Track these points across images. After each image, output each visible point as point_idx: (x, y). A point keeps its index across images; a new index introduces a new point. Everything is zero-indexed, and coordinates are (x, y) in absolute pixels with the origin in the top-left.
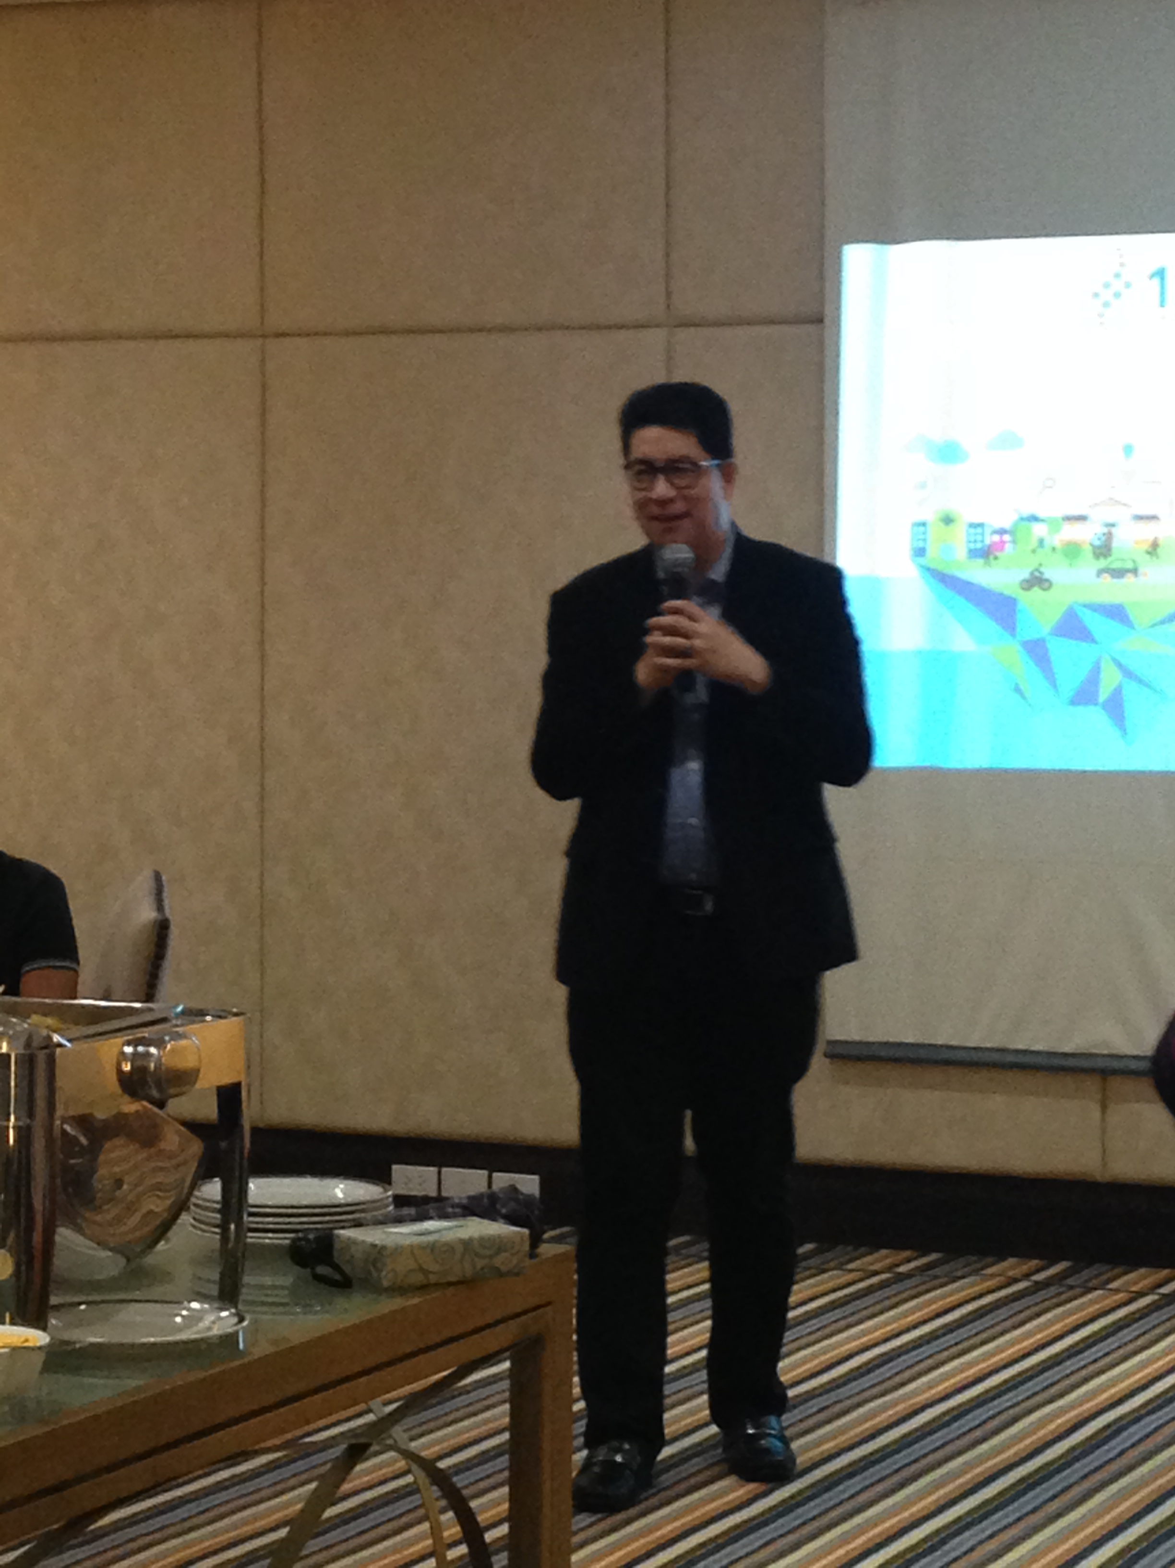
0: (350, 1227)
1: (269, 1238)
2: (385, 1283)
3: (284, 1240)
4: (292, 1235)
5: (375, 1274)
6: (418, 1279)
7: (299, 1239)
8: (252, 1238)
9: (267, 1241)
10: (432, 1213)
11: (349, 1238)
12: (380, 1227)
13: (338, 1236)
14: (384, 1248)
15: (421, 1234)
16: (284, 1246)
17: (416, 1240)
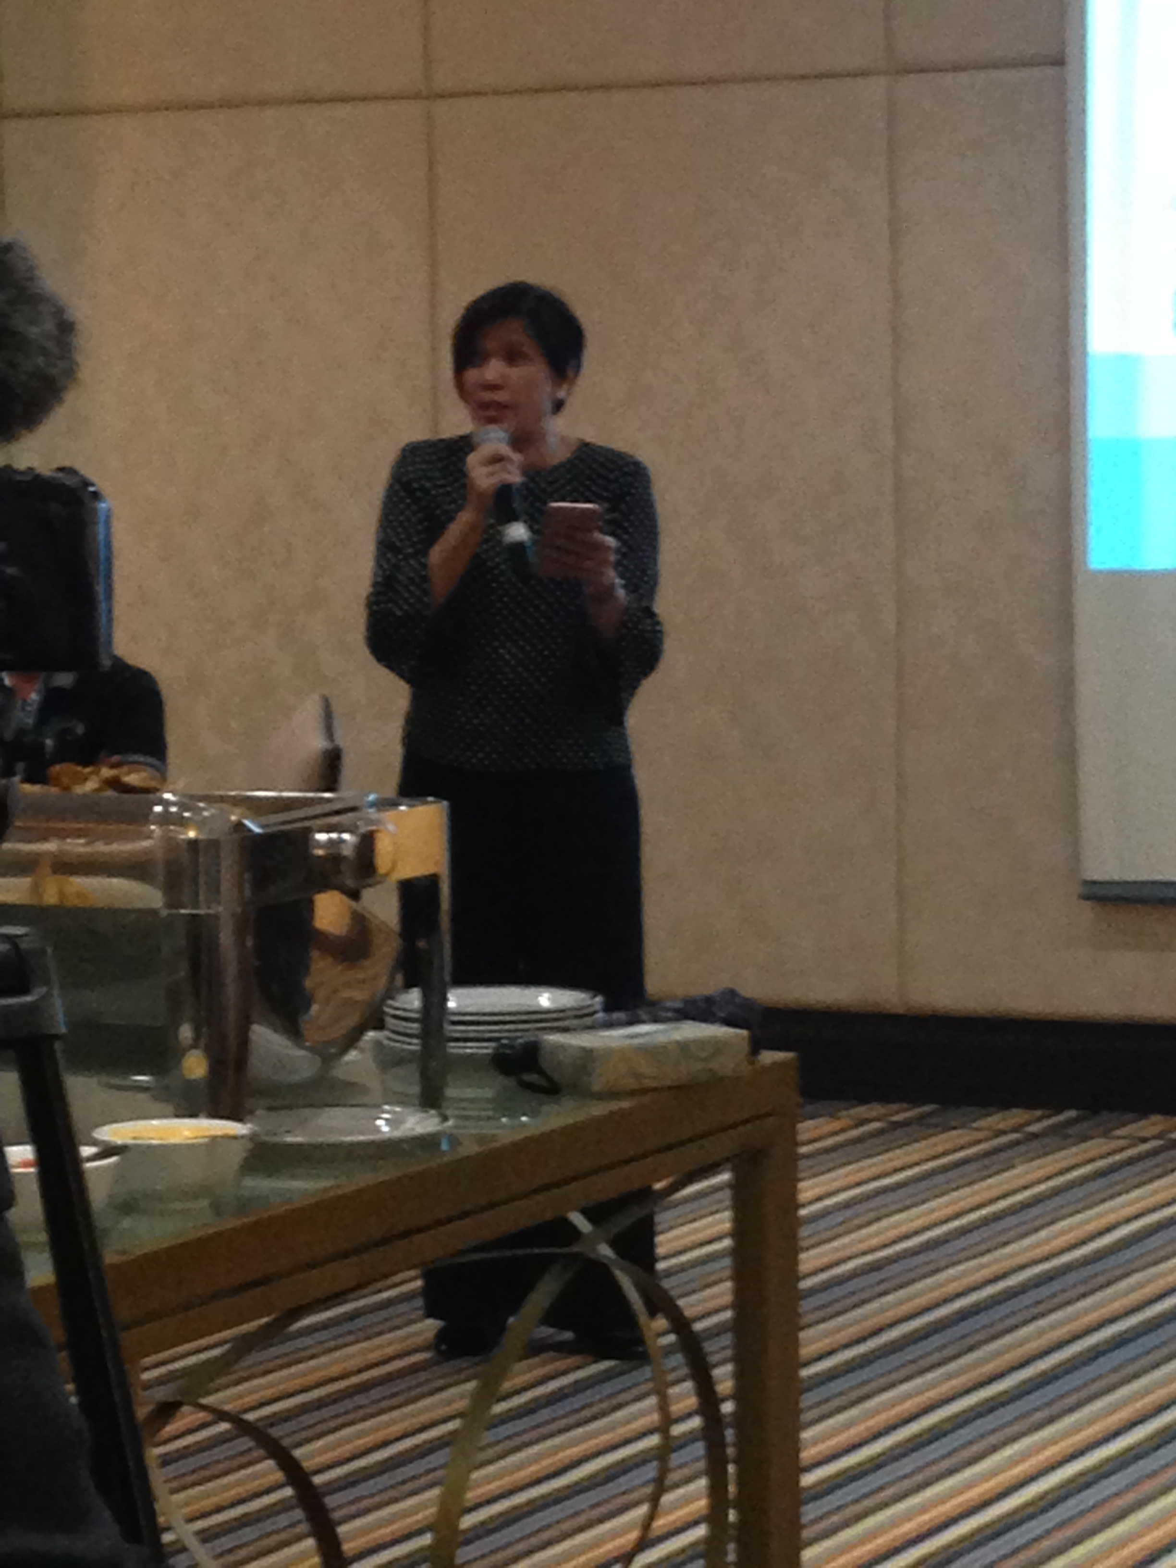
0: (558, 1033)
1: (471, 1048)
2: (596, 1087)
3: (486, 1049)
4: (494, 1044)
5: (585, 1080)
6: (633, 1084)
7: (503, 1047)
8: (454, 1048)
9: (468, 1051)
10: (644, 1017)
11: (557, 1044)
12: (590, 1031)
13: (546, 1042)
14: (592, 1052)
15: (632, 1037)
16: (488, 1054)
17: (628, 1042)
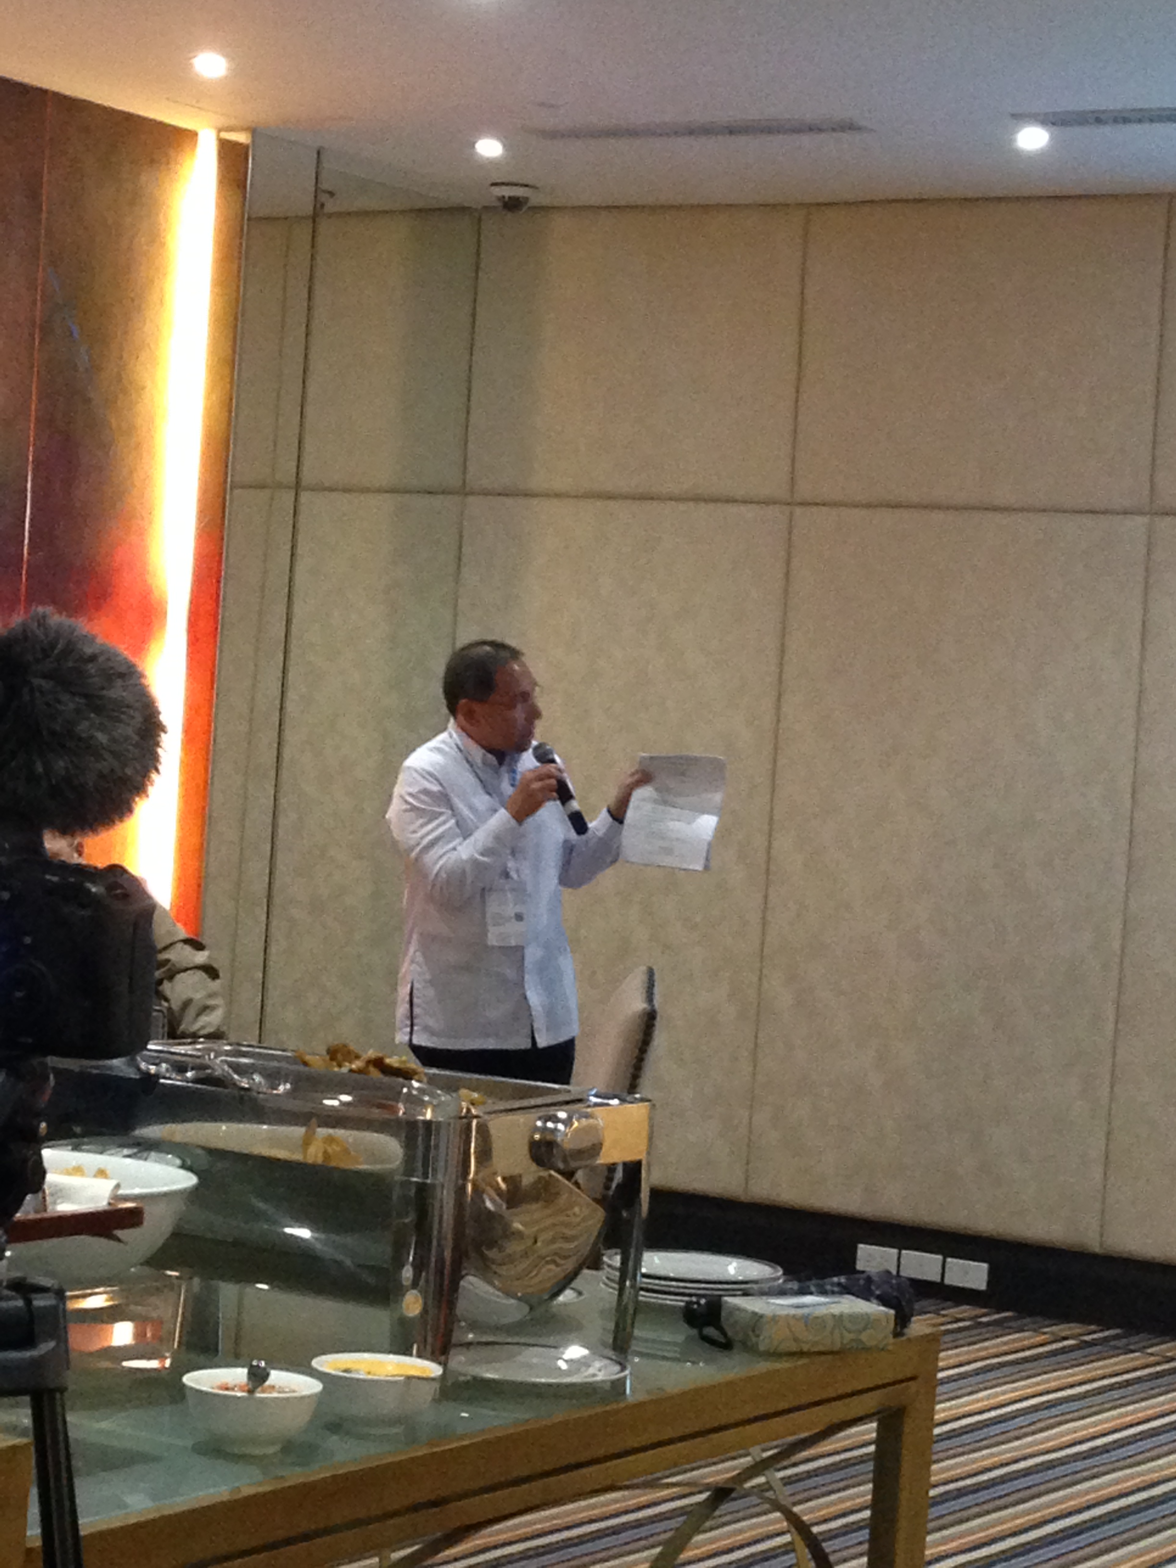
0: (739, 1295)
2: (762, 1348)
3: (679, 1302)
4: (686, 1299)
5: (754, 1339)
6: (794, 1348)
7: (691, 1303)
8: (644, 1297)
9: (668, 1302)
10: (813, 1289)
11: (735, 1305)
12: (764, 1298)
13: (726, 1302)
14: (762, 1316)
15: (798, 1307)
16: (680, 1307)
17: (793, 1312)
